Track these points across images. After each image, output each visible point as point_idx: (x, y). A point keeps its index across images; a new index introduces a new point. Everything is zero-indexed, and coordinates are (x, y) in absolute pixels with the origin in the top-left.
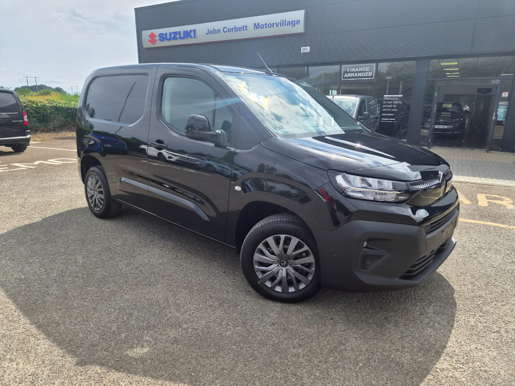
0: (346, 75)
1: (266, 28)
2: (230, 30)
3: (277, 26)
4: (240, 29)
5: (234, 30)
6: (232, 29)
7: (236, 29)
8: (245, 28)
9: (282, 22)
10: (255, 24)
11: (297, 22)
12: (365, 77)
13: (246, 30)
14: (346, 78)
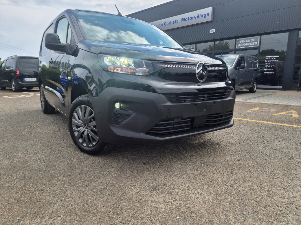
0: (239, 45)
1: (189, 20)
2: (168, 24)
3: (195, 18)
4: (173, 22)
5: (170, 23)
6: (169, 23)
7: (171, 23)
8: (176, 21)
9: (198, 15)
10: (182, 19)
11: (207, 15)
12: (252, 45)
13: (177, 23)
14: (239, 47)
